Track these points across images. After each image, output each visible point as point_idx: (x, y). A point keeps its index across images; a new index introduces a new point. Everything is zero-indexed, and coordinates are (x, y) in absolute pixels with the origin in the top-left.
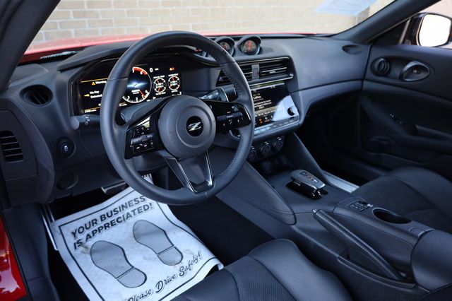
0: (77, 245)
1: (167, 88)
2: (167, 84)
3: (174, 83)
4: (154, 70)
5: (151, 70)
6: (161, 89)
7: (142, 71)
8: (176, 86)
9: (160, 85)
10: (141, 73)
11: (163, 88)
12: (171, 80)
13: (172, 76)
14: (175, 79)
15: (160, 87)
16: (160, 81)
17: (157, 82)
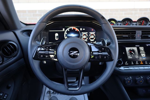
0: (48, 92)
1: (88, 38)
2: (88, 37)
3: (92, 37)
4: (82, 29)
5: (81, 29)
6: (85, 39)
7: (77, 29)
8: (93, 38)
9: (85, 37)
10: (76, 30)
11: (86, 38)
12: (91, 35)
13: (91, 33)
14: (93, 35)
15: (85, 38)
16: (85, 35)
17: (83, 35)
